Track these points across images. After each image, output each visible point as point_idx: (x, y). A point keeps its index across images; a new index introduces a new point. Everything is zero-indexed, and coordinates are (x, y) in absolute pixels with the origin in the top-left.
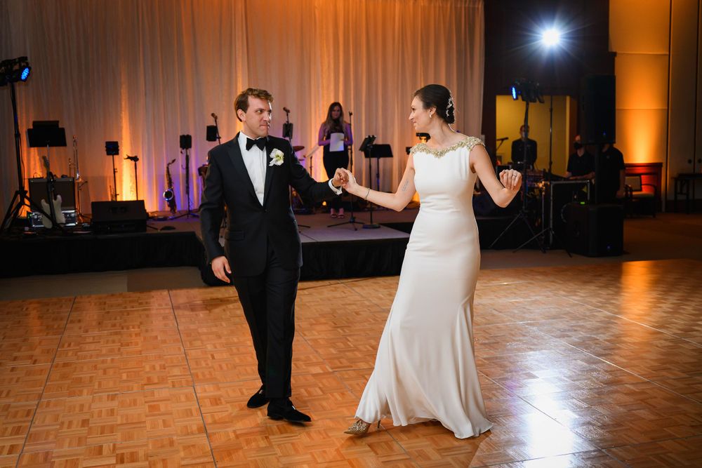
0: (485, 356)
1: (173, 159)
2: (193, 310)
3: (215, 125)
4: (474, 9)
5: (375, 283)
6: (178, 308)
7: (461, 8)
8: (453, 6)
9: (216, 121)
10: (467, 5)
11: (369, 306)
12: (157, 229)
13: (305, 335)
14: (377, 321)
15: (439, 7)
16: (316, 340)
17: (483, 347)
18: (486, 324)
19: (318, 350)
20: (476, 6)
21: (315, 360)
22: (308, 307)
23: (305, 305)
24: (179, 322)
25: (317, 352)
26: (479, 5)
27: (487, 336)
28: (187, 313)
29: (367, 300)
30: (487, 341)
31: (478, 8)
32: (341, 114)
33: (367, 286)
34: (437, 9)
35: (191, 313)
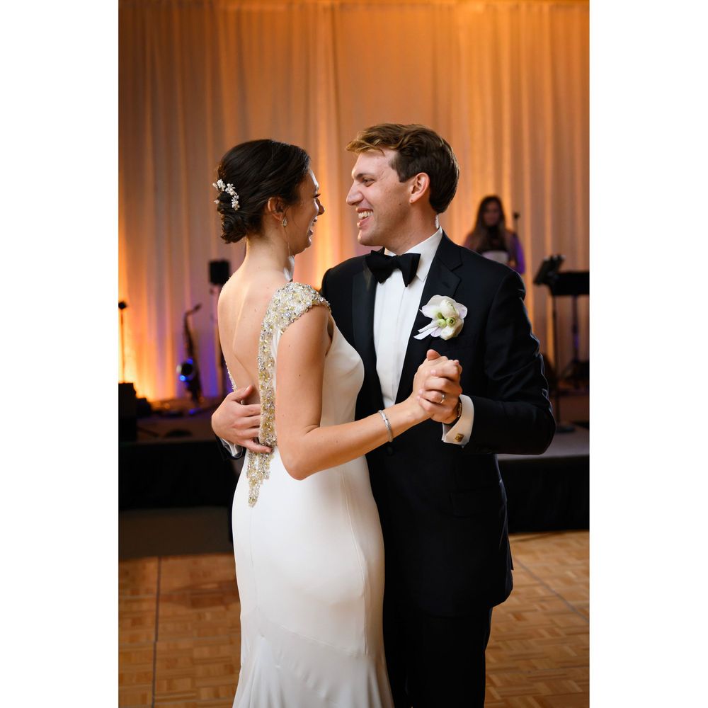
1: (197, 303)
2: (195, 603)
5: (560, 545)
6: (169, 599)
11: (543, 599)
12: (156, 435)
14: (558, 635)
24: (160, 630)
28: (183, 611)
29: (542, 584)
32: (502, 217)
33: (544, 552)
35: (191, 611)
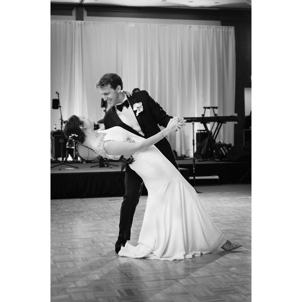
0: (224, 229)
3: (58, 98)
4: (228, 32)
7: (220, 31)
8: (215, 30)
9: (58, 96)
10: (223, 30)
13: (108, 220)
15: (205, 31)
16: (115, 222)
17: (224, 225)
18: (228, 215)
19: (115, 226)
20: (230, 31)
21: (111, 231)
22: (112, 208)
23: (111, 207)
25: (114, 227)
26: (231, 29)
27: (228, 220)
30: (227, 223)
31: (231, 32)
34: (204, 33)
